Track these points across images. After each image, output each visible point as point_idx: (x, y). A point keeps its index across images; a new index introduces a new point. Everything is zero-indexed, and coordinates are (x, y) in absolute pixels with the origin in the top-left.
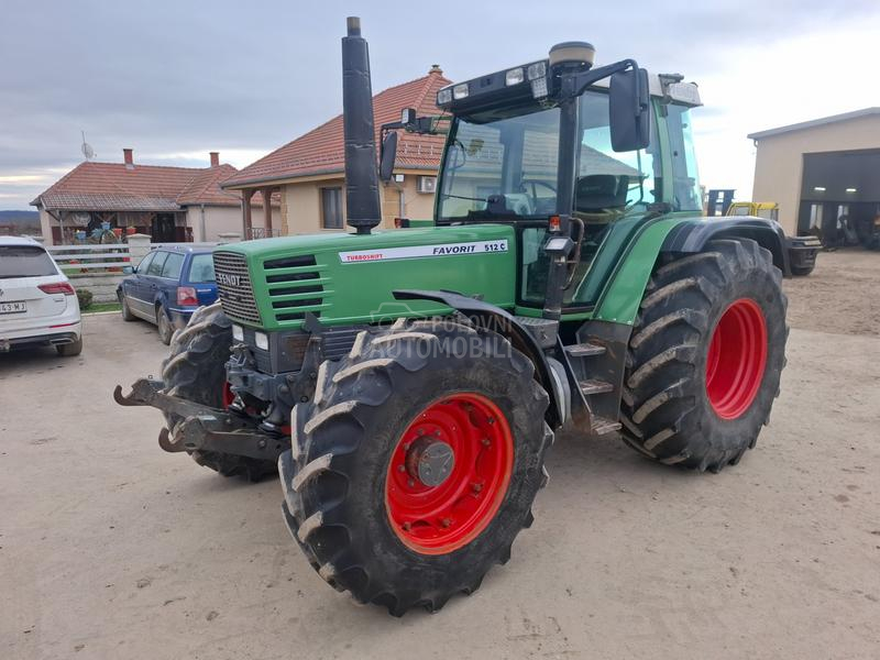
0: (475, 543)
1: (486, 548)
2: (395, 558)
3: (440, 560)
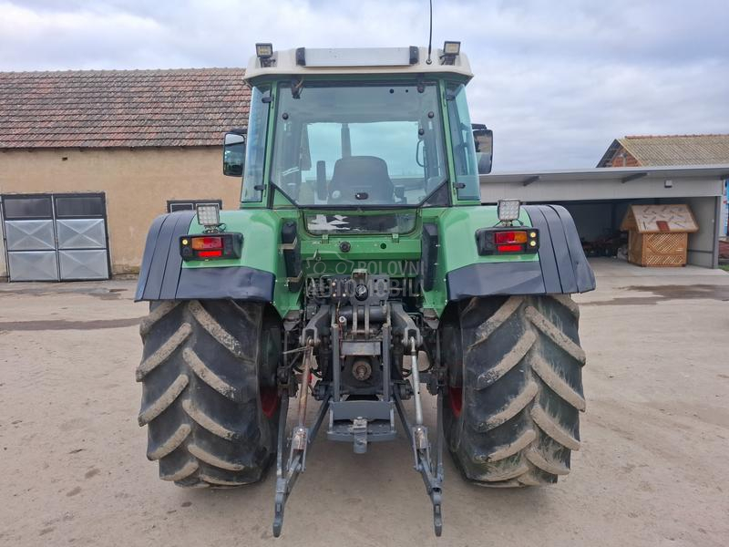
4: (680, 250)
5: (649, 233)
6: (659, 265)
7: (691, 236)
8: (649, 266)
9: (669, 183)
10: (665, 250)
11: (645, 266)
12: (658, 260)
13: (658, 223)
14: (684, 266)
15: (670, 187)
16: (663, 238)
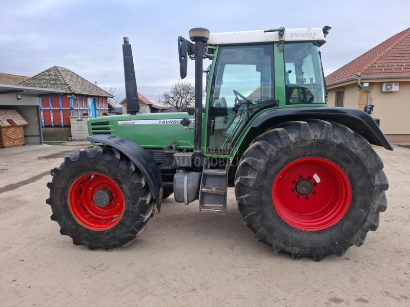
0: (107, 232)
1: (110, 235)
2: (71, 224)
3: (90, 232)
4: (21, 136)
5: (5, 127)
6: (12, 146)
7: (25, 127)
8: (7, 147)
9: (19, 97)
10: (13, 137)
11: (5, 148)
12: (11, 143)
13: (8, 121)
14: (24, 145)
15: (20, 99)
16: (12, 129)
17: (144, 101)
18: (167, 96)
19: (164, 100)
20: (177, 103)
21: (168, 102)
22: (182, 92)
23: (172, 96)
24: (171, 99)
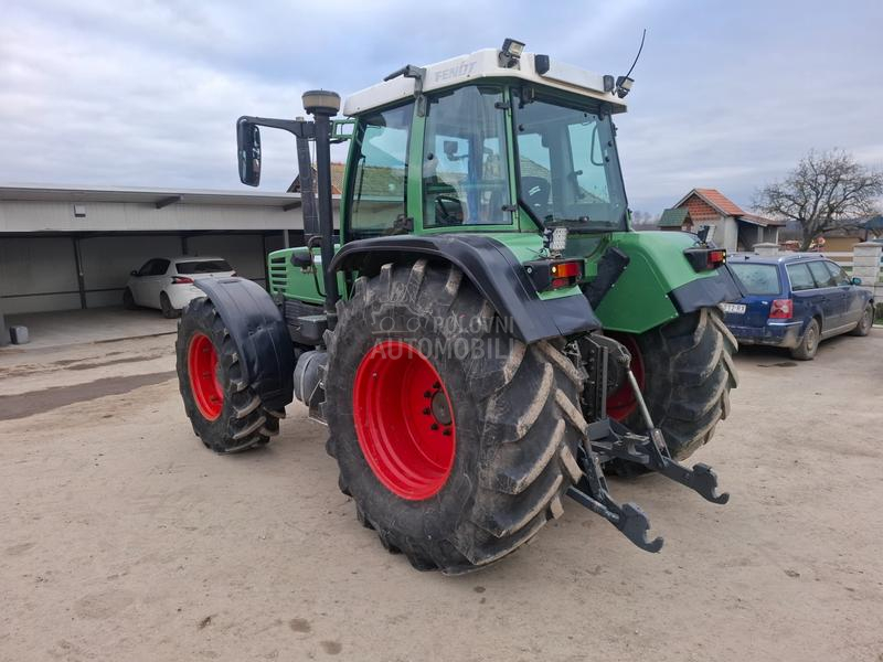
17: (721, 208)
18: (775, 194)
19: (767, 202)
20: (803, 207)
21: (777, 209)
22: (822, 179)
23: (791, 192)
24: (785, 199)
